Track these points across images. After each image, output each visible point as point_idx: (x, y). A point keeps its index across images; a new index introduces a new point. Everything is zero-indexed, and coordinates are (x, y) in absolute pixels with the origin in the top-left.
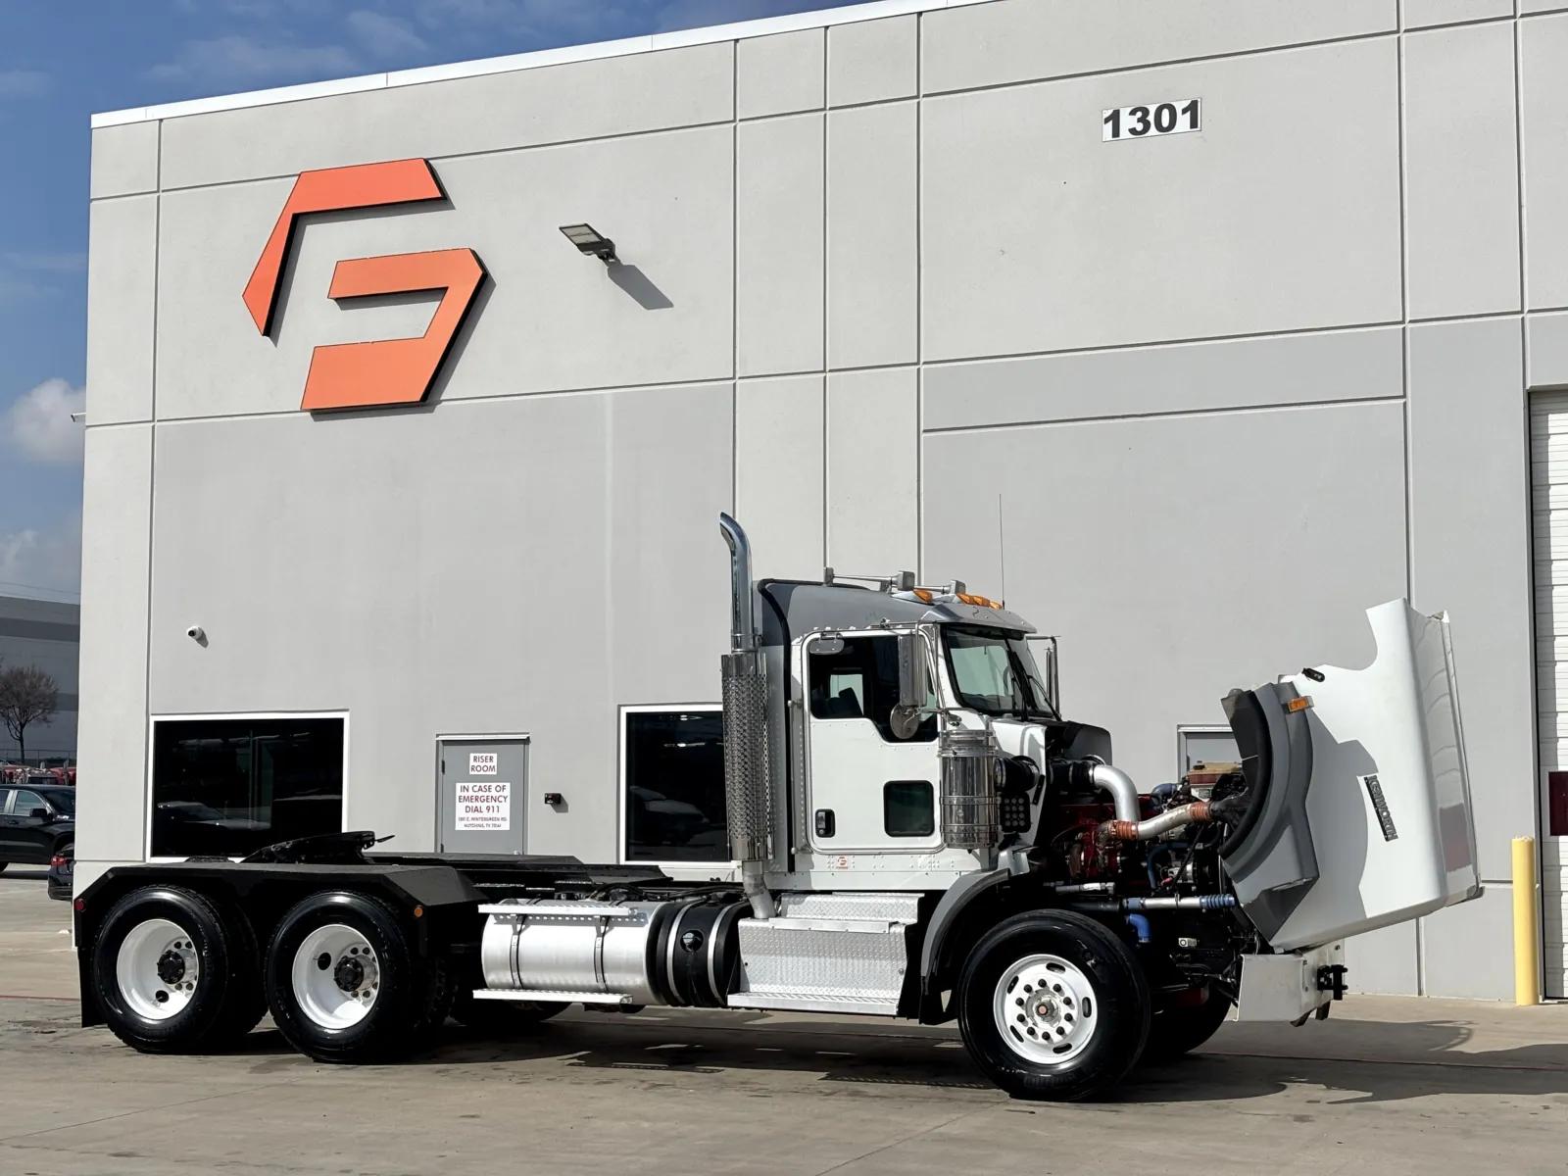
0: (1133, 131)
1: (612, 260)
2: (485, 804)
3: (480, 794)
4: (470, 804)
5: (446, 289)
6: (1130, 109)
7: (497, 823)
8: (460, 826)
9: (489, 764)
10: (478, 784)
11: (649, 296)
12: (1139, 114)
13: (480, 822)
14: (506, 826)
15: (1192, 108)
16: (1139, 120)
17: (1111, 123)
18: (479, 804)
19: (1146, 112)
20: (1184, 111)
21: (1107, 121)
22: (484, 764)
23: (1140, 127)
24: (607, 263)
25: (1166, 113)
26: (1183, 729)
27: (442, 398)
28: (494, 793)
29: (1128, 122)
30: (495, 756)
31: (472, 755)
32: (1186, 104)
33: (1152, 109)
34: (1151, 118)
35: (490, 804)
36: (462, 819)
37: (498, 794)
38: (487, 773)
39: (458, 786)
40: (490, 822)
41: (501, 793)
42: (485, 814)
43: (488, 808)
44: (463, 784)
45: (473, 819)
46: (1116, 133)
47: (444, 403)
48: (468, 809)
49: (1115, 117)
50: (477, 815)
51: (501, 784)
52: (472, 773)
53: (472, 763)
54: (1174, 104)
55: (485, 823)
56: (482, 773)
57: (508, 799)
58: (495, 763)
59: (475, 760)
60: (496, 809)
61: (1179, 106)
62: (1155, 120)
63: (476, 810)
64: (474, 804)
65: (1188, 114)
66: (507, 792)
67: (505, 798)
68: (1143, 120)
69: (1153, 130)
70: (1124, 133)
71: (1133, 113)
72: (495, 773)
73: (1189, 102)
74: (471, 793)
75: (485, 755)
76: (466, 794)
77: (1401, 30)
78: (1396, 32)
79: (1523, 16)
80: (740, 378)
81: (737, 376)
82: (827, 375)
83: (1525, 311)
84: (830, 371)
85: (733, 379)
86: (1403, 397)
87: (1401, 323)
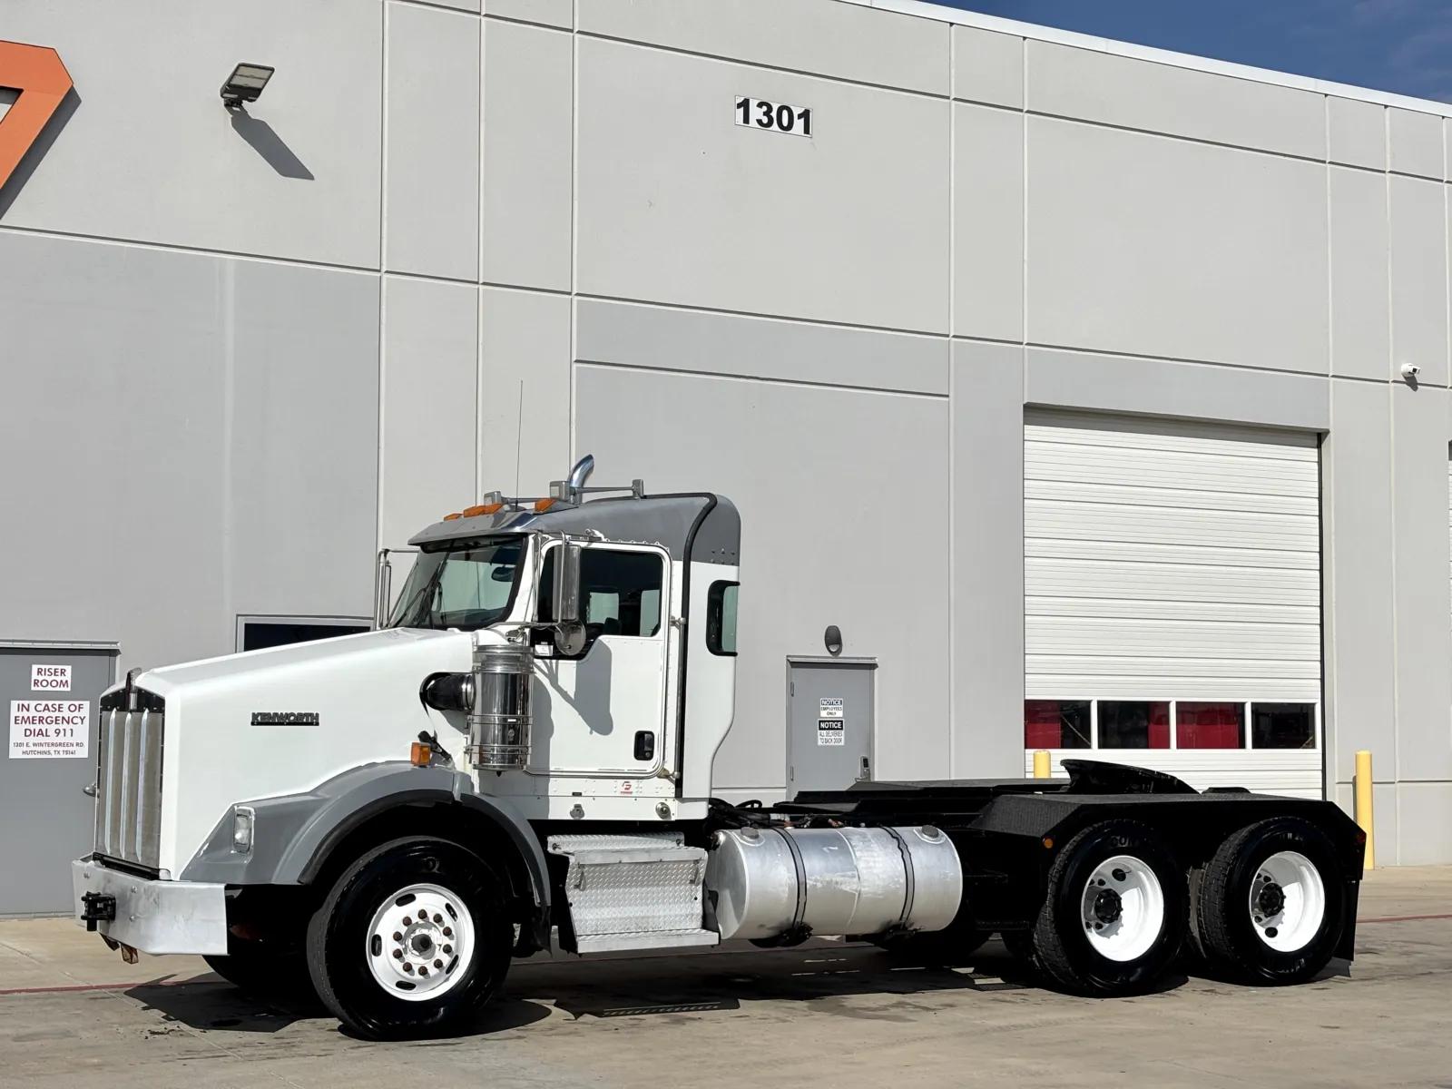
0: (759, 122)
1: (238, 109)
2: (54, 726)
3: (46, 714)
4: (32, 727)
5: (19, 91)
6: (757, 102)
7: (71, 749)
8: (15, 753)
9: (59, 678)
10: (44, 703)
11: (286, 163)
12: (765, 108)
13: (45, 748)
14: (83, 753)
15: (805, 115)
16: (765, 114)
17: (742, 109)
18: (44, 727)
19: (770, 108)
20: (800, 116)
21: (739, 106)
22: (53, 677)
23: (765, 120)
24: (232, 112)
25: (785, 113)
26: (791, 659)
28: (66, 714)
29: (756, 113)
30: (68, 669)
31: (35, 668)
32: (801, 111)
33: (775, 108)
34: (774, 114)
35: (61, 727)
36: (20, 745)
37: (72, 715)
38: (58, 689)
39: (14, 704)
40: (60, 749)
41: (76, 714)
42: (53, 738)
43: (57, 732)
44: (21, 702)
45: (34, 745)
46: (746, 120)
48: (28, 733)
49: (745, 105)
50: (40, 739)
51: (77, 703)
52: (33, 688)
53: (34, 676)
54: (792, 107)
55: (52, 749)
56: (49, 688)
57: (87, 721)
58: (68, 677)
59: (39, 672)
60: (68, 733)
61: (797, 111)
62: (778, 117)
63: (40, 733)
64: (37, 727)
65: (803, 120)
66: (85, 712)
67: (82, 720)
68: (767, 114)
69: (775, 126)
70: (753, 122)
71: (760, 105)
72: (69, 689)
73: (803, 110)
74: (32, 713)
75: (54, 667)
76: (25, 714)
77: (952, 97)
78: (948, 98)
79: (1028, 112)
80: (387, 272)
81: (384, 269)
82: (481, 287)
83: (1025, 343)
84: (484, 284)
85: (379, 271)
86: (947, 396)
87: (948, 336)
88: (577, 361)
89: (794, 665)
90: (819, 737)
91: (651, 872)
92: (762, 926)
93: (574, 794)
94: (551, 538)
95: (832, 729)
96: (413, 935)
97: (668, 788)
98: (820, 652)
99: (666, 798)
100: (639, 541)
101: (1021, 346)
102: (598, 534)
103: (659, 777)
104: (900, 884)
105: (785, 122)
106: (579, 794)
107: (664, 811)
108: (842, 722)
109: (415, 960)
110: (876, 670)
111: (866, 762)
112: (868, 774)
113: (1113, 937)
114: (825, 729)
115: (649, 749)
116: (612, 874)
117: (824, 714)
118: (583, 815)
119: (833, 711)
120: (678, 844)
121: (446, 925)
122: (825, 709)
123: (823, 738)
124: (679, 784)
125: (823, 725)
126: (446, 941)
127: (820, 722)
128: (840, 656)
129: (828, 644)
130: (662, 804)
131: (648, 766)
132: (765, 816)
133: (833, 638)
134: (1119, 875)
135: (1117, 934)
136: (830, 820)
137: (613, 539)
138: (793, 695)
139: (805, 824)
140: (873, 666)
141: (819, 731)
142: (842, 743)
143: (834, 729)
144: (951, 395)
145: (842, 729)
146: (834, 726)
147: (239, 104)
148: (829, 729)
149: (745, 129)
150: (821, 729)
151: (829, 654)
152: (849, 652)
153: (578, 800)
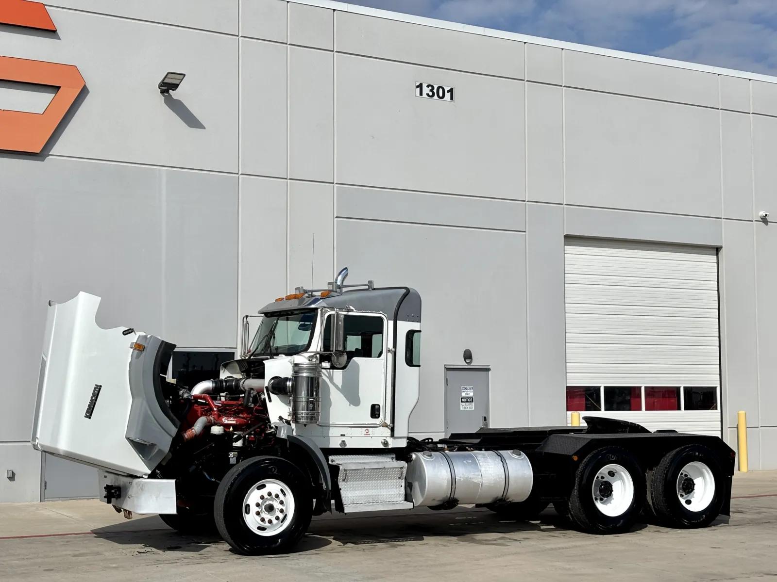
0: (428, 95)
1: (167, 94)
5: (59, 88)
6: (426, 85)
11: (192, 121)
12: (430, 88)
15: (451, 91)
16: (431, 91)
17: (419, 89)
19: (433, 88)
20: (448, 92)
21: (417, 87)
23: (431, 94)
24: (164, 96)
25: (441, 90)
26: (446, 366)
27: (50, 154)
29: (426, 90)
32: (449, 88)
33: (436, 87)
34: (435, 91)
46: (421, 94)
47: (50, 157)
49: (420, 86)
54: (444, 87)
61: (447, 89)
62: (437, 92)
65: (450, 93)
68: (432, 90)
69: (436, 97)
70: (424, 95)
71: (428, 86)
77: (526, 80)
78: (524, 80)
79: (565, 86)
80: (242, 174)
81: (240, 173)
82: (289, 181)
83: (564, 204)
84: (290, 179)
85: (238, 174)
86: (525, 232)
87: (525, 201)
88: (337, 217)
89: (448, 369)
90: (461, 406)
91: (379, 473)
92: (434, 499)
93: (342, 435)
94: (329, 310)
95: (468, 402)
96: (265, 504)
97: (388, 432)
98: (461, 362)
99: (386, 437)
100: (372, 311)
101: (562, 206)
102: (352, 308)
103: (383, 427)
104: (502, 478)
105: (441, 95)
106: (344, 435)
107: (385, 443)
108: (473, 398)
109: (266, 516)
110: (490, 372)
111: (485, 419)
112: (487, 425)
113: (609, 505)
114: (464, 402)
115: (378, 413)
116: (360, 474)
117: (463, 394)
118: (346, 445)
119: (469, 393)
120: (392, 459)
121: (281, 499)
122: (464, 392)
123: (464, 407)
124: (392, 430)
125: (463, 400)
126: (281, 507)
127: (462, 398)
128: (472, 364)
129: (465, 359)
130: (385, 440)
131: (377, 421)
132: (435, 446)
133: (468, 356)
134: (612, 474)
135: (611, 503)
136: (467, 448)
137: (359, 310)
138: (447, 385)
139: (455, 449)
140: (488, 370)
141: (461, 403)
142: (473, 409)
143: (469, 402)
144: (527, 231)
145: (473, 402)
146: (469, 400)
147: (168, 92)
148: (466, 402)
149: (420, 98)
150: (462, 402)
151: (466, 364)
152: (476, 362)
153: (343, 438)
